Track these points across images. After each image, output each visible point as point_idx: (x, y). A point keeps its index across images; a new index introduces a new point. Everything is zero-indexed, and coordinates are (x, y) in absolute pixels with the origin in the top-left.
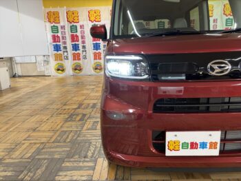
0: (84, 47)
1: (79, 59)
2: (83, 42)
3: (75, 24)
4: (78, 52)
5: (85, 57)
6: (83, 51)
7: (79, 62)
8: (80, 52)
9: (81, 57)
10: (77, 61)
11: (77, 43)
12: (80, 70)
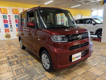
0: (11, 26)
1: (9, 32)
2: (11, 23)
3: (5, 15)
4: (8, 28)
5: (12, 31)
6: (11, 28)
7: (8, 33)
8: (9, 28)
9: (10, 31)
10: (7, 33)
11: (7, 24)
12: (10, 37)
